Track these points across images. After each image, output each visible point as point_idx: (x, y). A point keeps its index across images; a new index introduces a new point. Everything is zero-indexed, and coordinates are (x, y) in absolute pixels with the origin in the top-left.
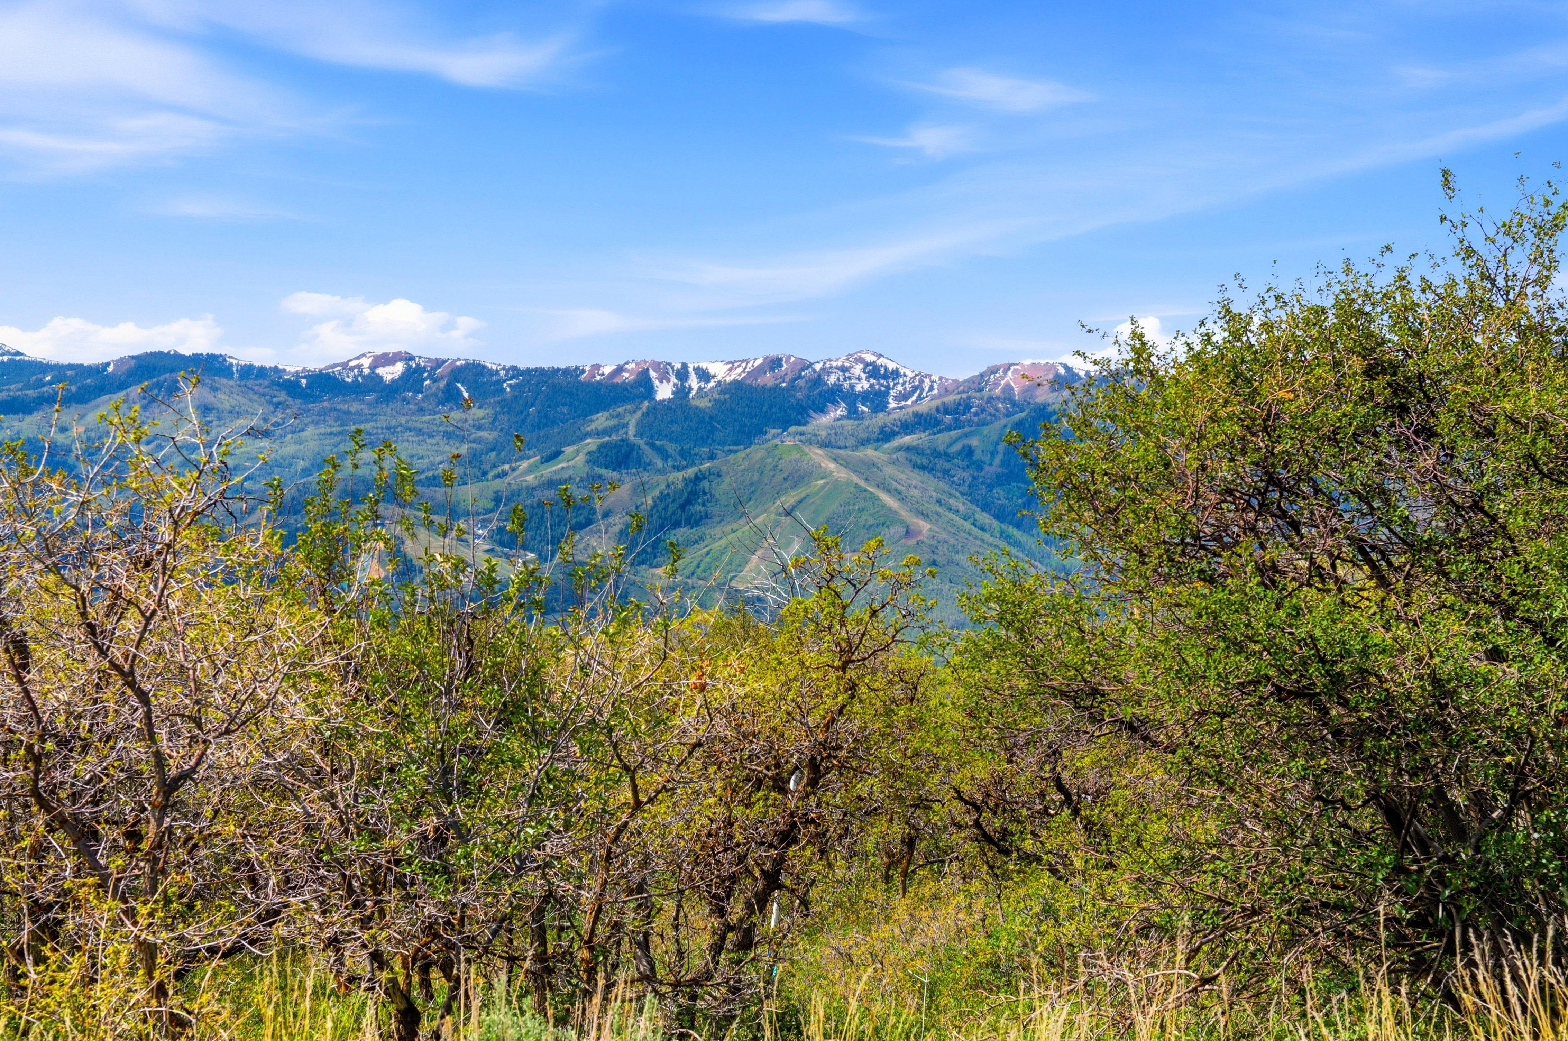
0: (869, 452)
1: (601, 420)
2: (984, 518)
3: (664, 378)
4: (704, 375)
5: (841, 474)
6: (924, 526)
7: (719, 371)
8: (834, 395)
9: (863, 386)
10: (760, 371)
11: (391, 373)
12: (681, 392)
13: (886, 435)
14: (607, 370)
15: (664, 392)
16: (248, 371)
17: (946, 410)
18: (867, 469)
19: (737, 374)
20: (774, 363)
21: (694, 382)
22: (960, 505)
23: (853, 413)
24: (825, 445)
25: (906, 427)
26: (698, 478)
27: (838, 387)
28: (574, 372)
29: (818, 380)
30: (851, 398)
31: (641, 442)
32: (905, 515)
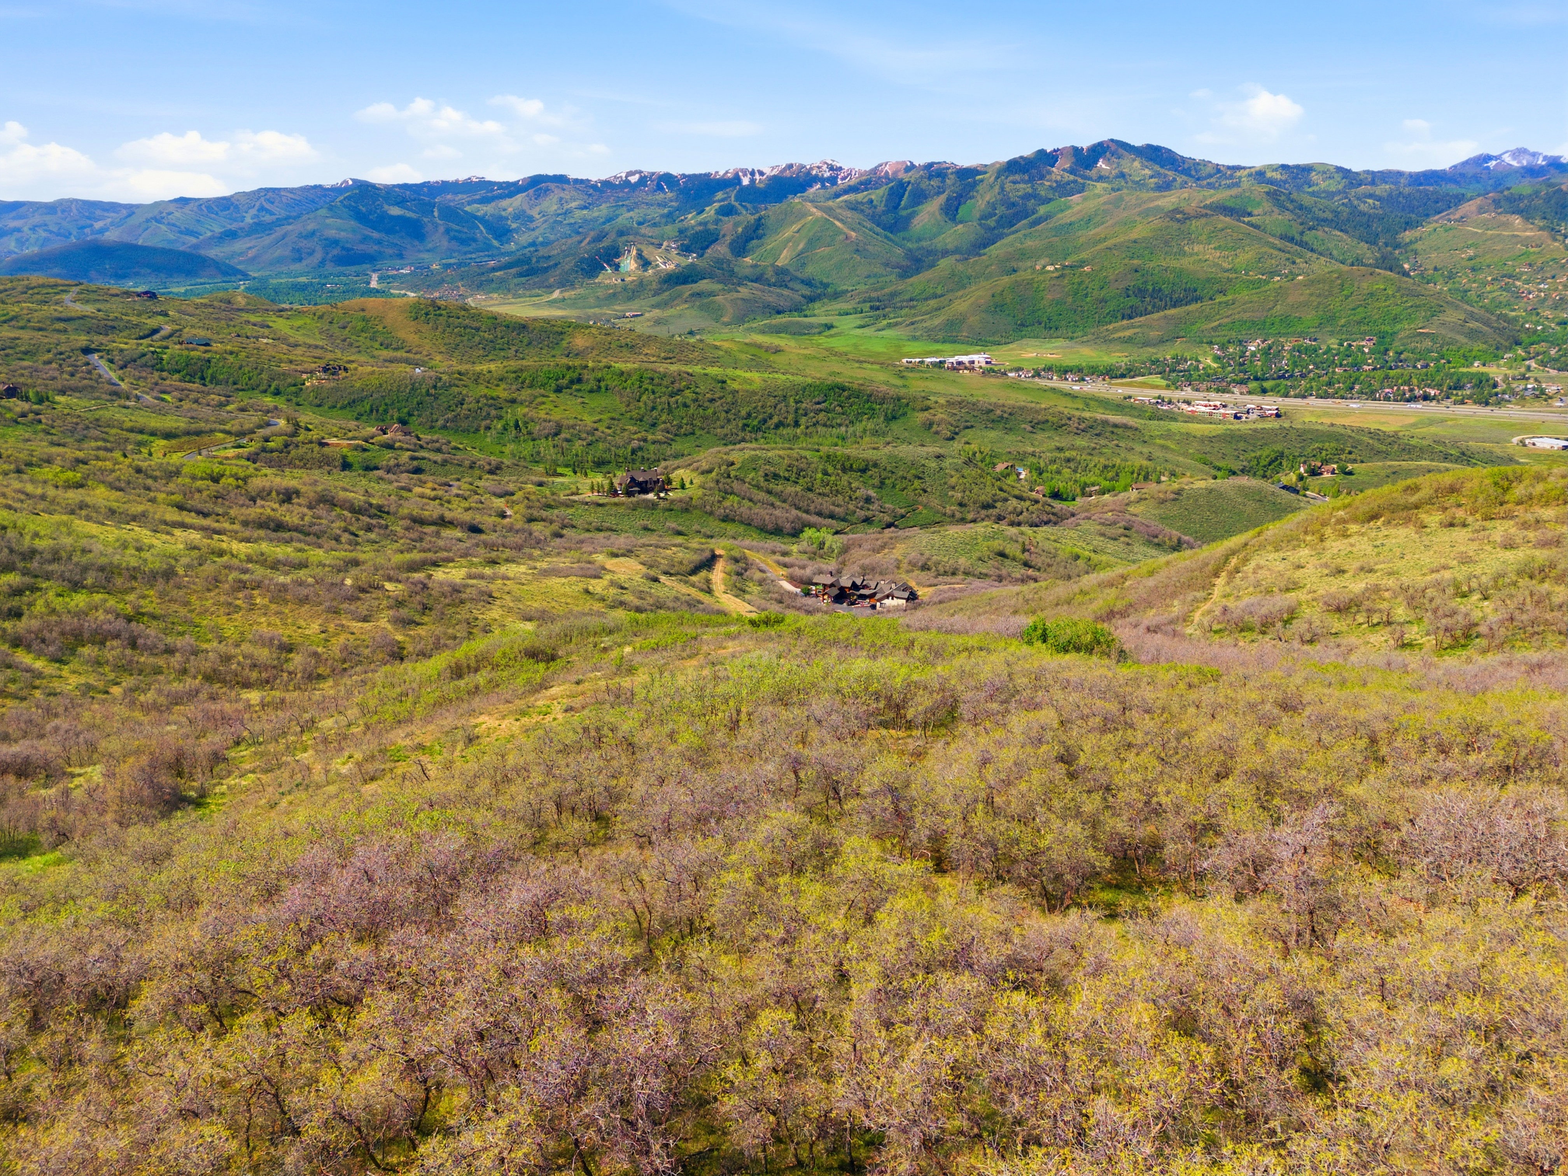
0: (830, 203)
1: (720, 195)
2: (878, 230)
3: (745, 175)
4: (761, 173)
5: (819, 214)
6: (853, 234)
7: (768, 171)
8: (816, 179)
9: (827, 174)
10: (784, 170)
11: (634, 179)
12: (752, 181)
13: (837, 195)
14: (721, 173)
15: (746, 181)
16: (576, 181)
17: (861, 183)
18: (829, 211)
19: (775, 172)
20: (790, 166)
21: (757, 177)
22: (869, 224)
23: (823, 187)
24: (812, 201)
25: (846, 191)
26: (760, 219)
27: (816, 176)
28: (708, 175)
29: (809, 172)
30: (822, 180)
31: (736, 204)
32: (846, 230)
